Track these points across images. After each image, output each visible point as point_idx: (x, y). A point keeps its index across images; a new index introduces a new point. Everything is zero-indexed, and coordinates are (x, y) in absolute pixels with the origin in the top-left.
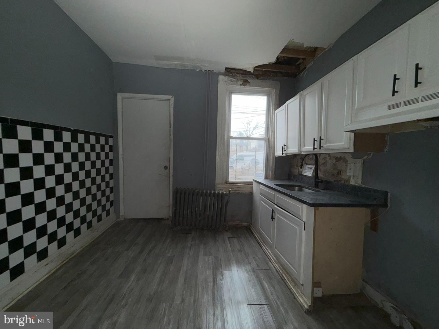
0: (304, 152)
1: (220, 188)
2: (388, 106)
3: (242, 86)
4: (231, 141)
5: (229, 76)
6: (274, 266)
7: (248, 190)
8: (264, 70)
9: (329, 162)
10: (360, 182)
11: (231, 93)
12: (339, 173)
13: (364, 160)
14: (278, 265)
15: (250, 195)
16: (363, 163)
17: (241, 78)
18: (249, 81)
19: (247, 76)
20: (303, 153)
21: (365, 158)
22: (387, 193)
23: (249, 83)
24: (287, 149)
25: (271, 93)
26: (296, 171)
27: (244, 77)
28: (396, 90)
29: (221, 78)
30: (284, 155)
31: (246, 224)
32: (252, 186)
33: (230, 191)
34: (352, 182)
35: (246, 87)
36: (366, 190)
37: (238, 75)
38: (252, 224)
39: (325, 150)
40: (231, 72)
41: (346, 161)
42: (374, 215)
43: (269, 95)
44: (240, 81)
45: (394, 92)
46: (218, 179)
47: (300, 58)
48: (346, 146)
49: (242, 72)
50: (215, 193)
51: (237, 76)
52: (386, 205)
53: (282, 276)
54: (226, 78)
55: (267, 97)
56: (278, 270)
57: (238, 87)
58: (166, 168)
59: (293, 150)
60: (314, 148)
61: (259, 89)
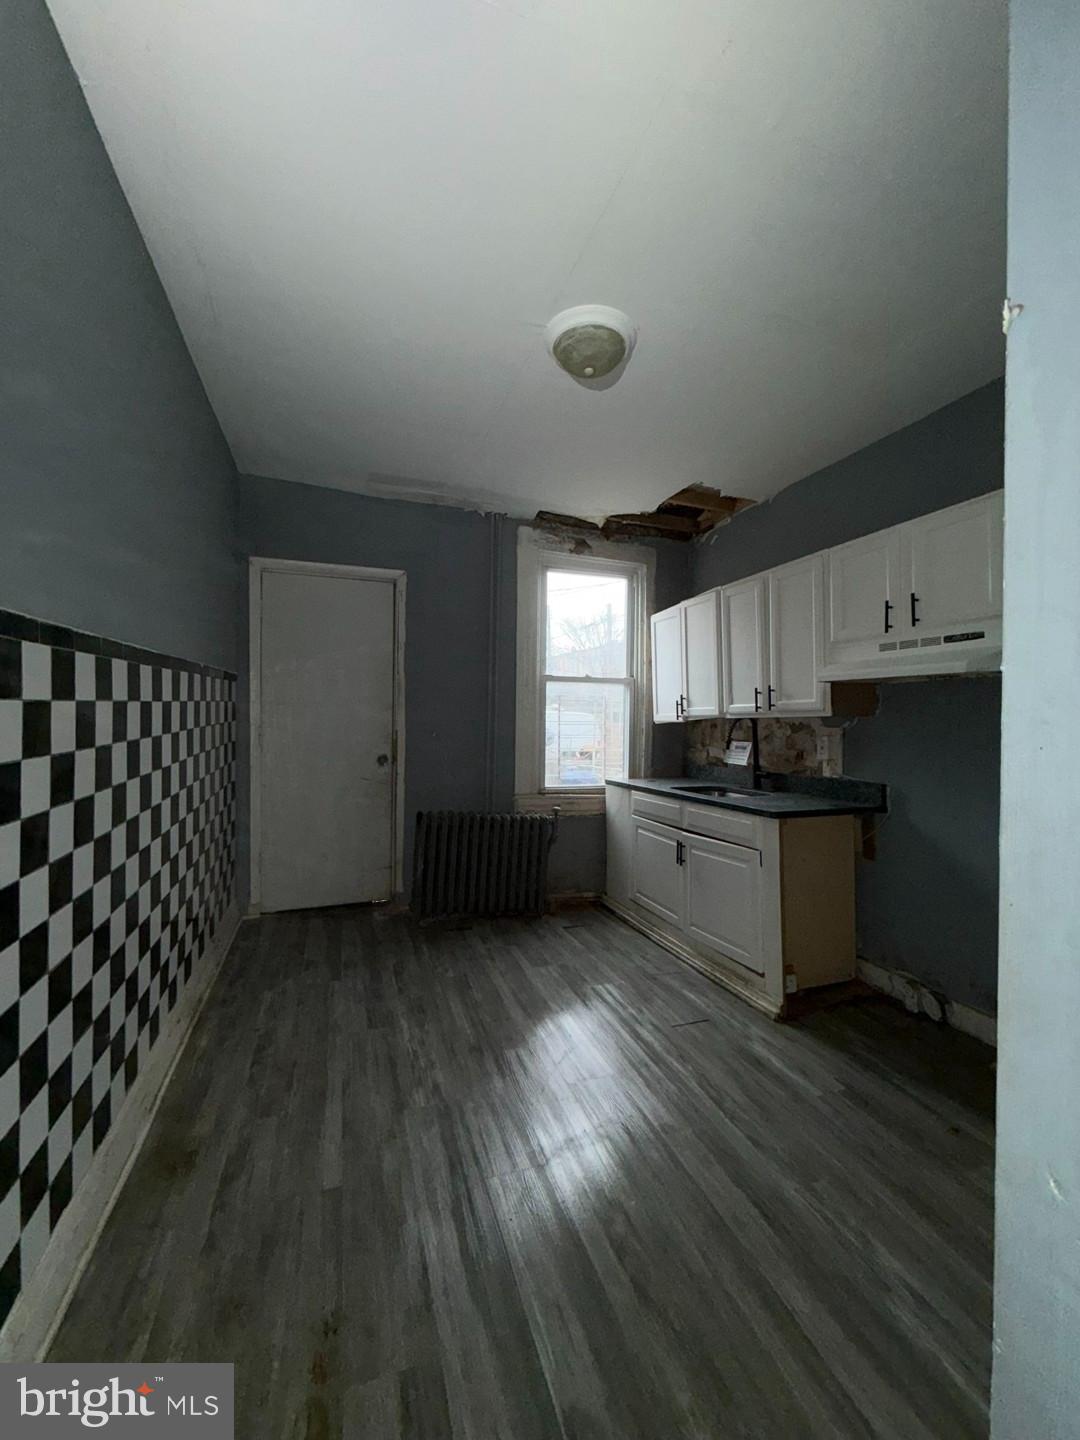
0: (731, 714)
1: (527, 807)
2: (881, 645)
3: (574, 555)
4: (550, 686)
5: (543, 528)
6: (691, 966)
7: (594, 809)
8: (624, 522)
9: (779, 733)
10: (839, 770)
11: (548, 566)
12: (800, 756)
13: (844, 729)
14: (699, 960)
15: (600, 822)
16: (844, 735)
17: (571, 535)
18: (588, 542)
19: (585, 531)
20: (728, 717)
21: (846, 725)
22: (884, 787)
23: (589, 547)
24: (688, 706)
25: (637, 574)
26: (700, 757)
27: (577, 534)
28: (890, 624)
29: (524, 531)
30: (681, 720)
31: (591, 894)
32: (604, 798)
33: (556, 812)
34: (827, 773)
35: (582, 556)
36: (854, 784)
37: (564, 528)
38: (606, 894)
39: (780, 712)
40: (549, 521)
41: (812, 733)
42: (867, 827)
43: (631, 576)
44: (570, 542)
45: (888, 627)
46: (521, 786)
47: (702, 511)
48: (819, 706)
49: (572, 521)
50: (513, 820)
51: (563, 531)
52: (883, 809)
53: (713, 977)
54: (537, 534)
55: (629, 581)
56: (701, 970)
57: (565, 555)
58: (382, 760)
59: (704, 707)
60: (757, 708)
61: (610, 562)
